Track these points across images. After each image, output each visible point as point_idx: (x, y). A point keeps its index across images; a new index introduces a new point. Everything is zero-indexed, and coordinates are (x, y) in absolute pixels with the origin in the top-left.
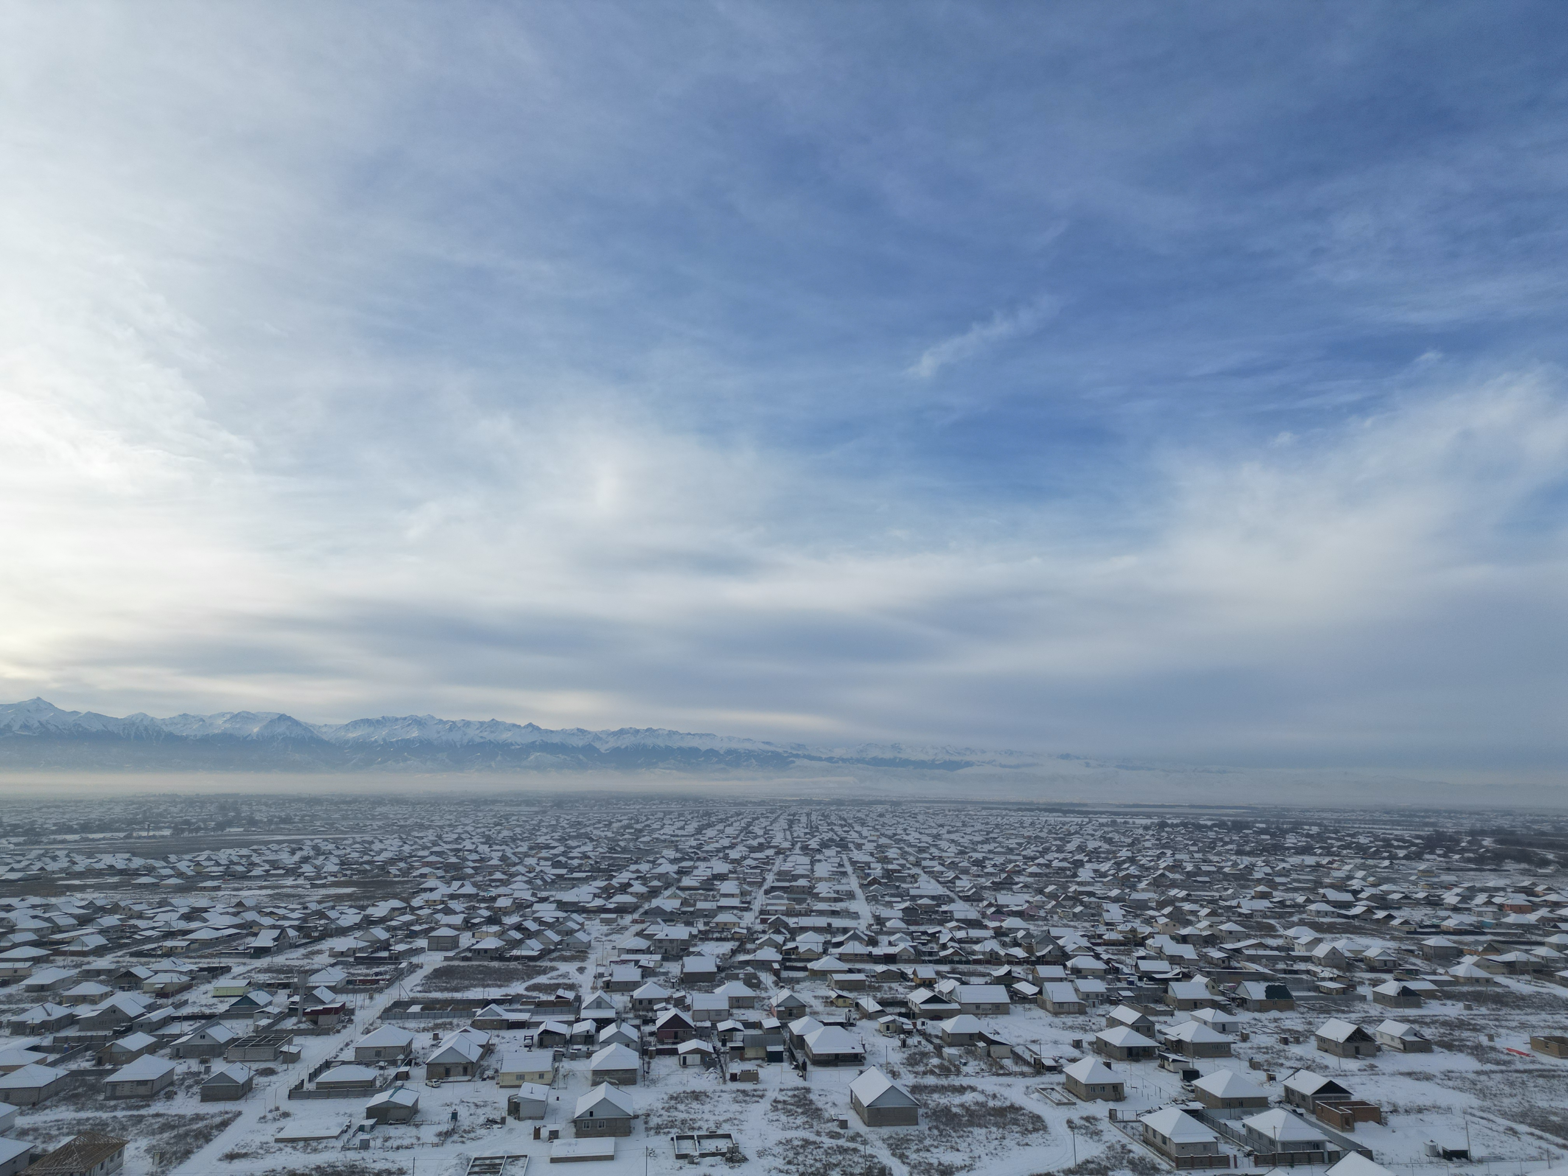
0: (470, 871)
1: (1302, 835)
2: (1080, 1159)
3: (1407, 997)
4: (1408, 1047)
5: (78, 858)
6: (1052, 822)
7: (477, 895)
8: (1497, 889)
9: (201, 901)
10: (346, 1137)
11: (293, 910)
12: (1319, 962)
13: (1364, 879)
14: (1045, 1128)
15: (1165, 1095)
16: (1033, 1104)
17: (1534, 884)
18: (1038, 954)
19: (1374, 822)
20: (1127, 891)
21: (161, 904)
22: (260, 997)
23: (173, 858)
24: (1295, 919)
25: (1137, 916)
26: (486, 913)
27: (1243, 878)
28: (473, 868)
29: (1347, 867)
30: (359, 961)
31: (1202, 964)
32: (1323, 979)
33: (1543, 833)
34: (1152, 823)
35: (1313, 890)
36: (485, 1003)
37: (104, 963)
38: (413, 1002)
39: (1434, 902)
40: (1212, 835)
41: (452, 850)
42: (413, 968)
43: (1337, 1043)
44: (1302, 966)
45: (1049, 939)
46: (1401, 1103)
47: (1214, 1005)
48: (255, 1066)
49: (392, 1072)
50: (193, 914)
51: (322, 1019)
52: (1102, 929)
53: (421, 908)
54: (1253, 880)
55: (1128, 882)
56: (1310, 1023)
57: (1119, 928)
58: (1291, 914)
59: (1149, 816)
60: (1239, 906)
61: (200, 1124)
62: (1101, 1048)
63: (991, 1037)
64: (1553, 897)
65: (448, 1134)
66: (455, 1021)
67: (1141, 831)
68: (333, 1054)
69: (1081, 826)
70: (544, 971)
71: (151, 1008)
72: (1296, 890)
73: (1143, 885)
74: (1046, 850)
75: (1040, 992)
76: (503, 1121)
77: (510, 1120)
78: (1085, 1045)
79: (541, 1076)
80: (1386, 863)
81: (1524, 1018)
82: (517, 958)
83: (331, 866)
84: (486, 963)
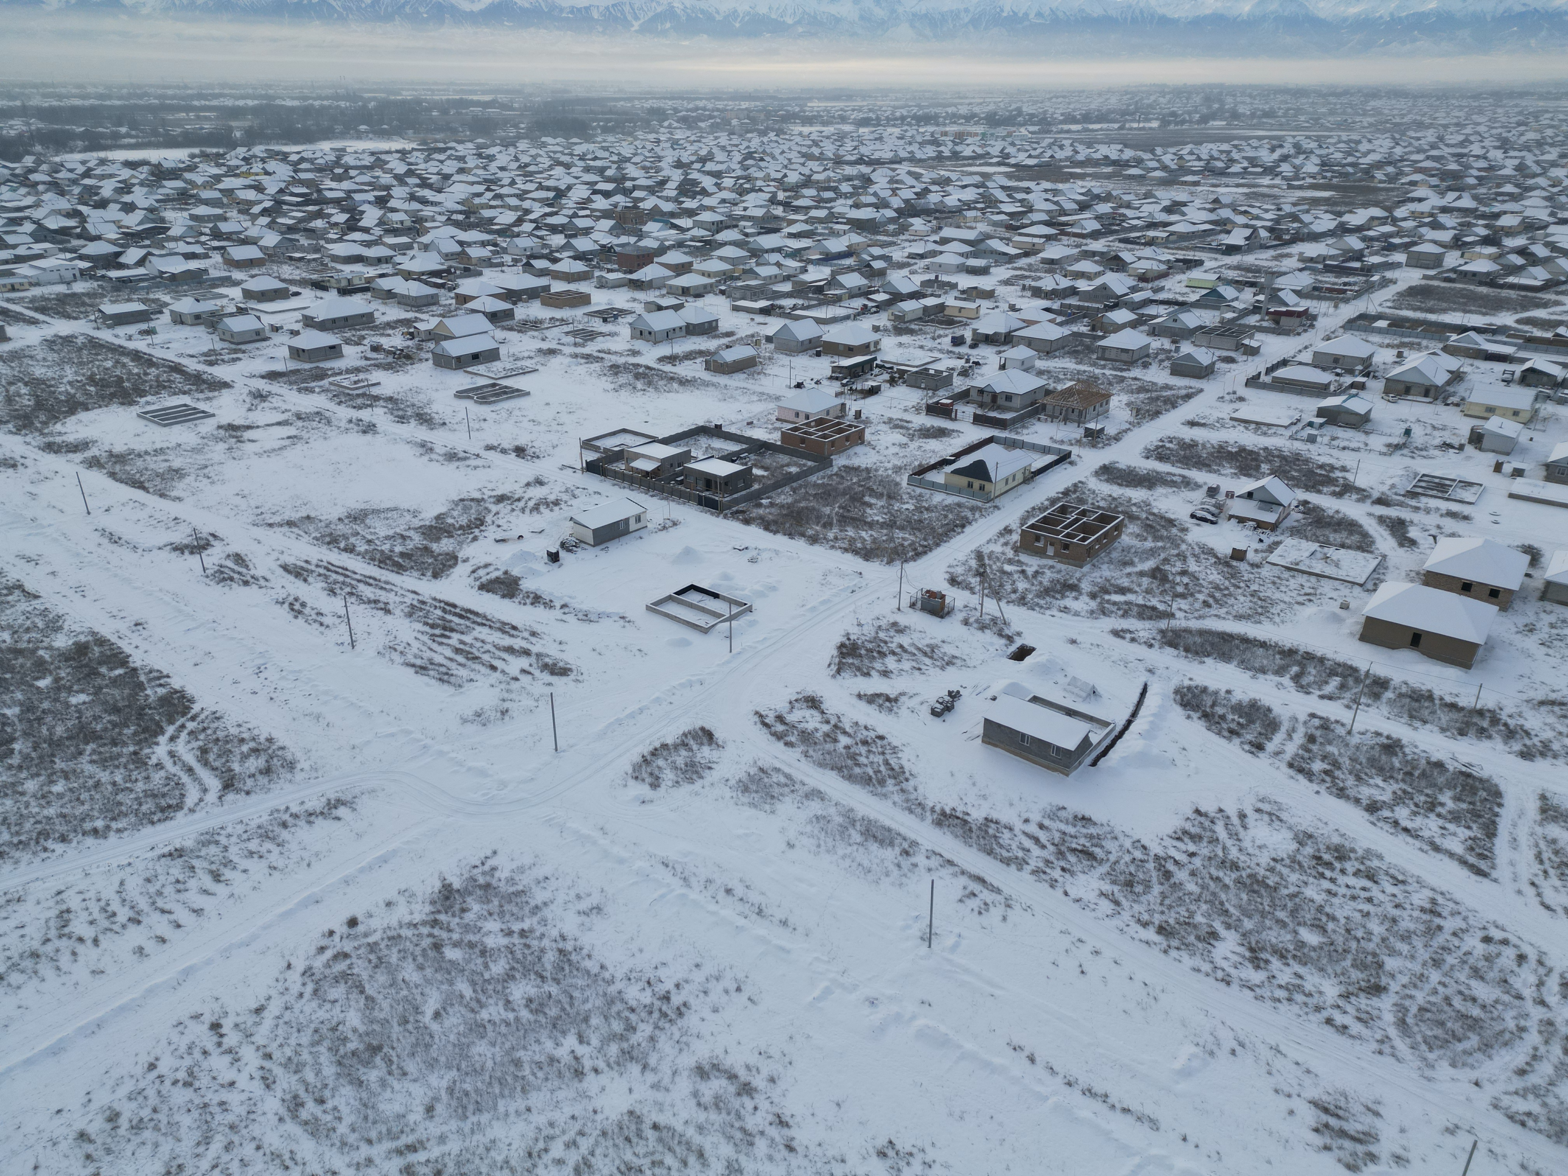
0: (1471, 181)
5: (1080, 148)
7: (1476, 209)
9: (1181, 196)
10: (1294, 429)
11: (1267, 211)
21: (1148, 195)
22: (1228, 292)
23: (1159, 151)
26: (1483, 232)
28: (1477, 177)
30: (1328, 269)
36: (1462, 329)
37: (1098, 245)
38: (1380, 317)
41: (1454, 155)
42: (1385, 283)
48: (1218, 353)
49: (1348, 380)
50: (1174, 208)
51: (1284, 320)
53: (1405, 219)
61: (1169, 393)
65: (1398, 447)
66: (1424, 343)
68: (1292, 354)
70: (1545, 305)
71: (1134, 289)
76: (1461, 448)
77: (1470, 449)
79: (1516, 413)
82: (1512, 286)
83: (1311, 167)
84: (1472, 287)
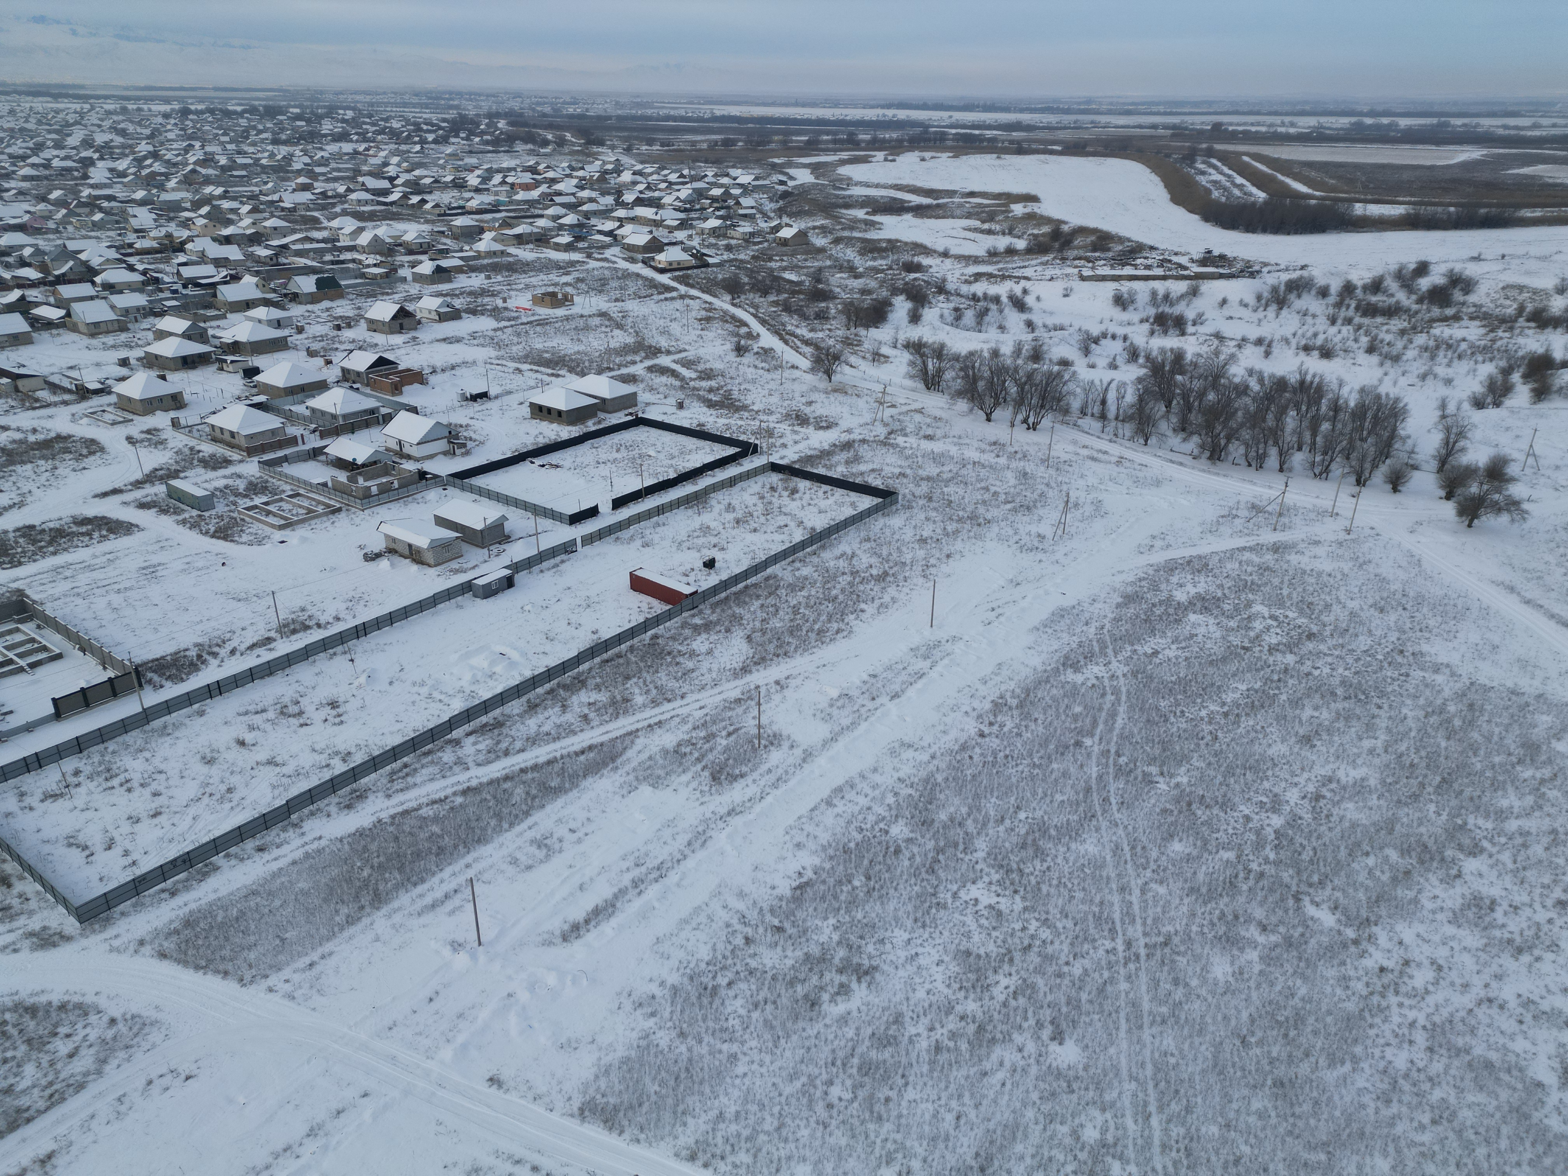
1: (338, 121)
2: (147, 469)
3: (441, 274)
4: (443, 318)
6: (40, 109)
8: (509, 170)
12: (363, 250)
13: (398, 165)
14: (102, 449)
15: (227, 395)
16: (84, 429)
17: (538, 163)
18: (57, 273)
19: (405, 105)
20: (154, 191)
24: (338, 209)
25: (170, 219)
27: (282, 170)
29: (383, 154)
31: (249, 264)
32: (368, 266)
33: (544, 115)
34: (173, 110)
35: (353, 179)
39: (459, 185)
40: (243, 122)
43: (383, 323)
44: (348, 256)
45: (65, 254)
46: (439, 364)
47: (267, 303)
52: (131, 237)
54: (292, 172)
55: (153, 181)
56: (359, 308)
57: (152, 234)
58: (334, 205)
59: (167, 101)
60: (281, 200)
62: (152, 362)
63: (16, 371)
64: (551, 174)
67: (160, 120)
69: (82, 114)
72: (336, 179)
73: (172, 183)
74: (39, 148)
75: (68, 315)
78: (133, 361)
80: (418, 148)
81: (528, 280)
